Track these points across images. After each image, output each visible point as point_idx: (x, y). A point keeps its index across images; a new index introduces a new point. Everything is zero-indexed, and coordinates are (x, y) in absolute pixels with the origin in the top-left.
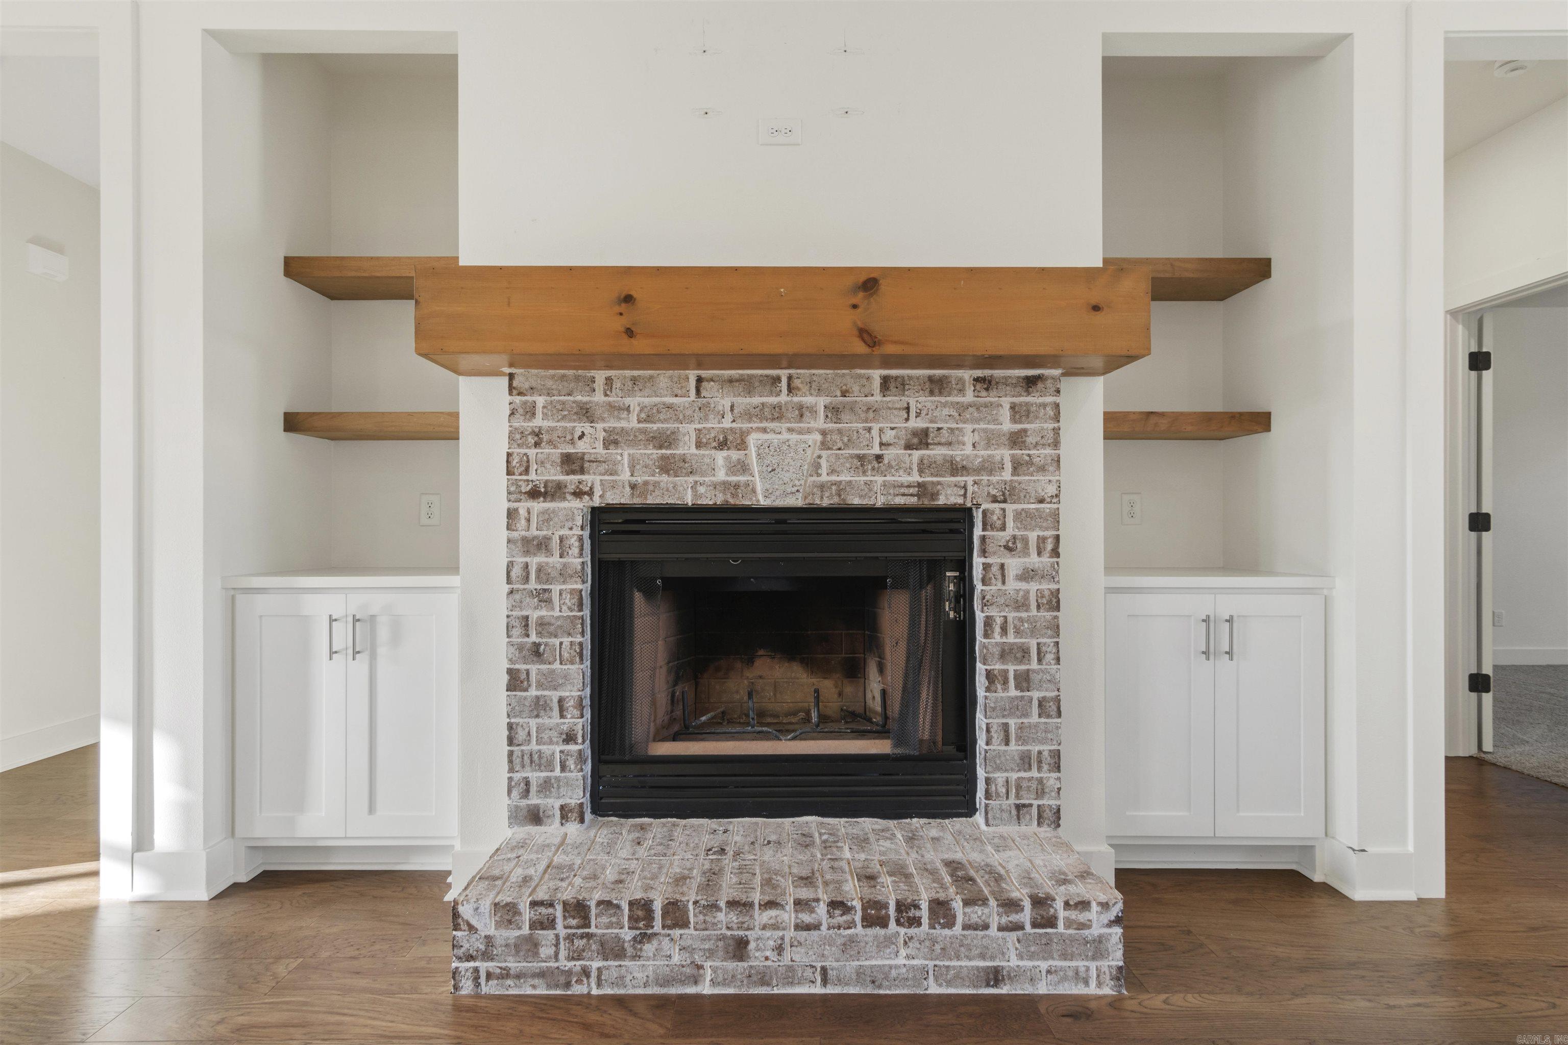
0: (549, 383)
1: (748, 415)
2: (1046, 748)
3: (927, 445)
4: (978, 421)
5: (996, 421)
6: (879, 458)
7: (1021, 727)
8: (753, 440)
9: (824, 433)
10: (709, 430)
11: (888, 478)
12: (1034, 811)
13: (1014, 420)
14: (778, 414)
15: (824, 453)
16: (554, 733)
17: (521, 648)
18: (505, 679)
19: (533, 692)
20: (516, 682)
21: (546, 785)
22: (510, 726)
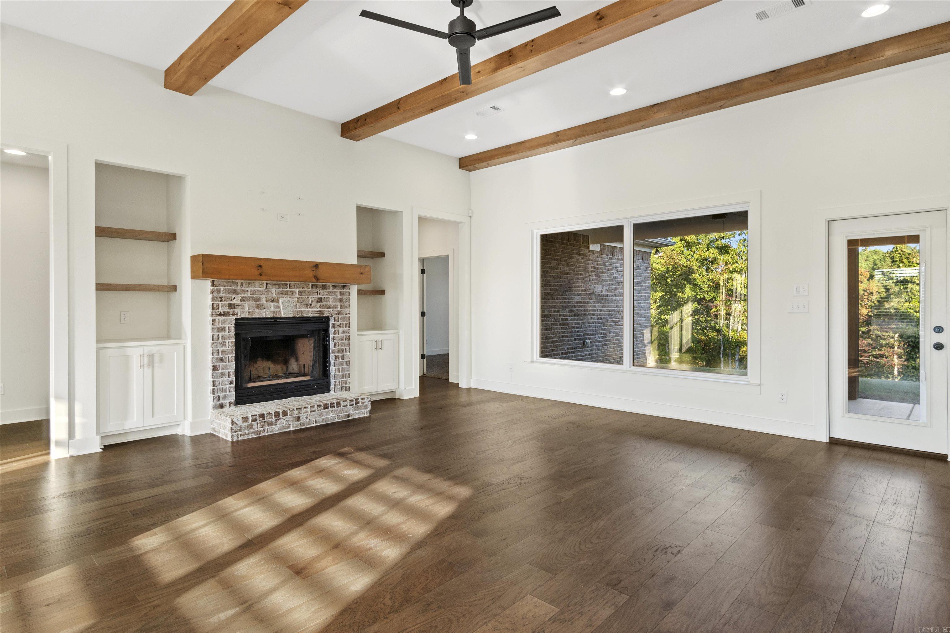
0: (225, 283)
1: (279, 293)
2: (347, 373)
3: (321, 301)
4: (333, 296)
5: (337, 296)
6: (311, 304)
7: (342, 368)
8: (280, 300)
9: (298, 298)
10: (269, 297)
11: (313, 310)
12: (345, 388)
13: (340, 296)
14: (287, 293)
15: (298, 303)
16: (227, 382)
17: (217, 359)
18: (212, 368)
19: (221, 371)
20: (215, 368)
21: (224, 397)
22: (213, 382)
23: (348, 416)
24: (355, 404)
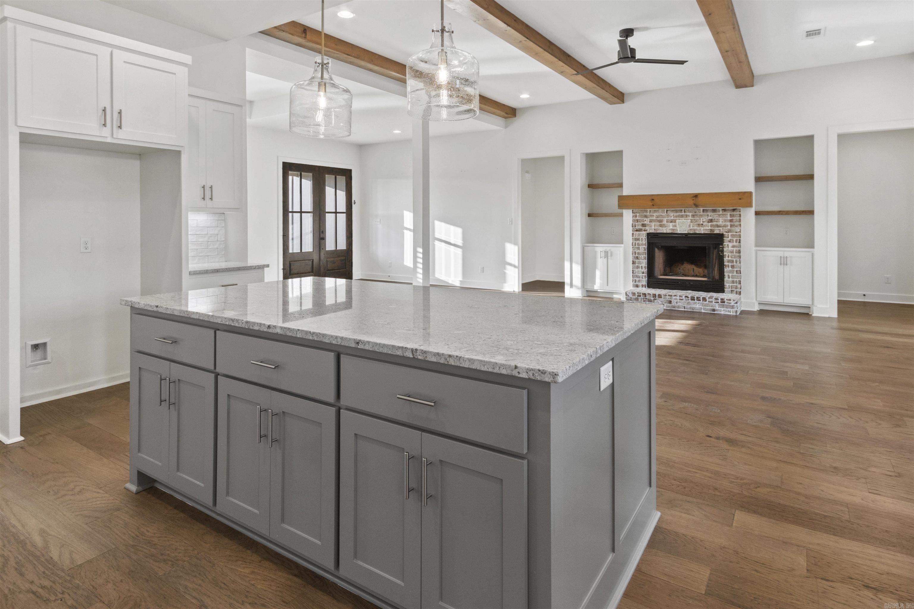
0: (639, 211)
1: (676, 217)
2: (738, 280)
3: (712, 222)
4: (723, 217)
5: (727, 217)
6: (702, 224)
7: (732, 275)
8: (677, 221)
9: (691, 220)
10: (669, 219)
11: (704, 228)
12: (735, 292)
13: (730, 217)
14: (682, 216)
15: (691, 223)
16: (640, 272)
17: (634, 257)
18: (632, 262)
19: (637, 265)
20: (634, 263)
21: (639, 281)
22: (633, 270)
23: (714, 310)
24: (721, 302)
